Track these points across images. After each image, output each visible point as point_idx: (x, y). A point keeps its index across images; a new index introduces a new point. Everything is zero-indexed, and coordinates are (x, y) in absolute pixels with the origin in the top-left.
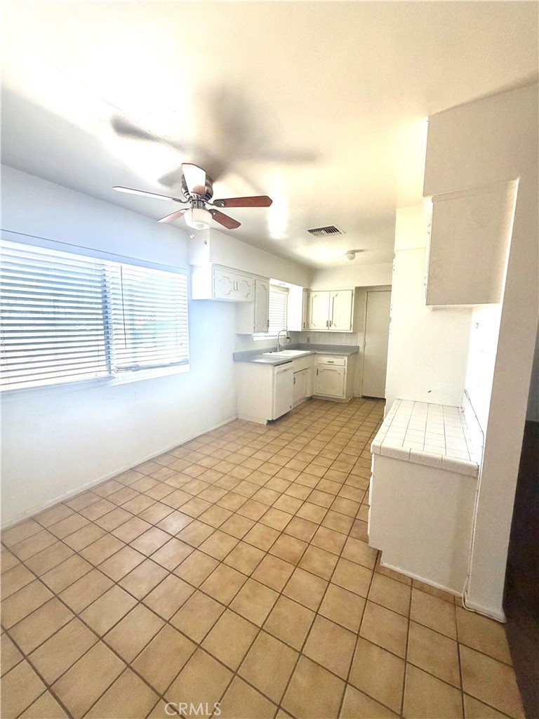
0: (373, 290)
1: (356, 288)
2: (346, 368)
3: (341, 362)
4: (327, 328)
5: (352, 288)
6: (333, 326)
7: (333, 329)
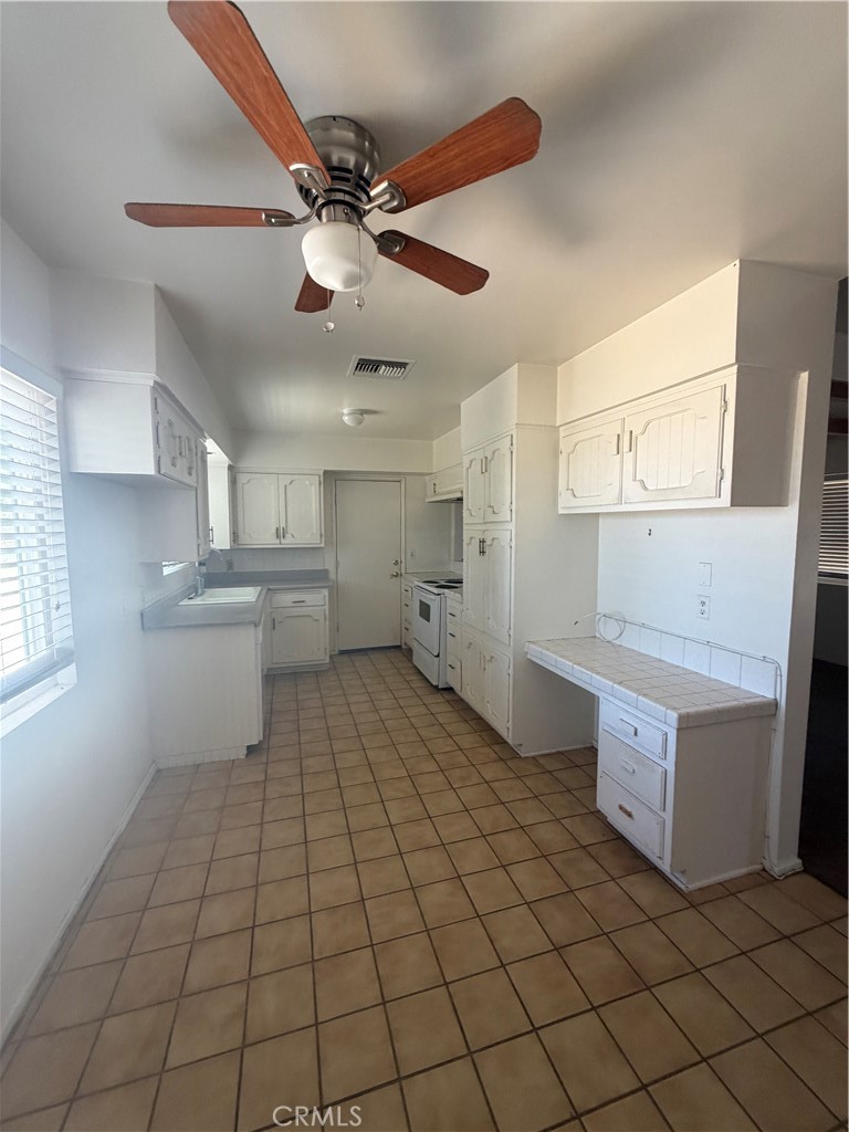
0: (347, 477)
1: (325, 472)
2: (327, 608)
3: (317, 599)
4: (278, 542)
5: (318, 472)
6: (288, 536)
7: (288, 542)
